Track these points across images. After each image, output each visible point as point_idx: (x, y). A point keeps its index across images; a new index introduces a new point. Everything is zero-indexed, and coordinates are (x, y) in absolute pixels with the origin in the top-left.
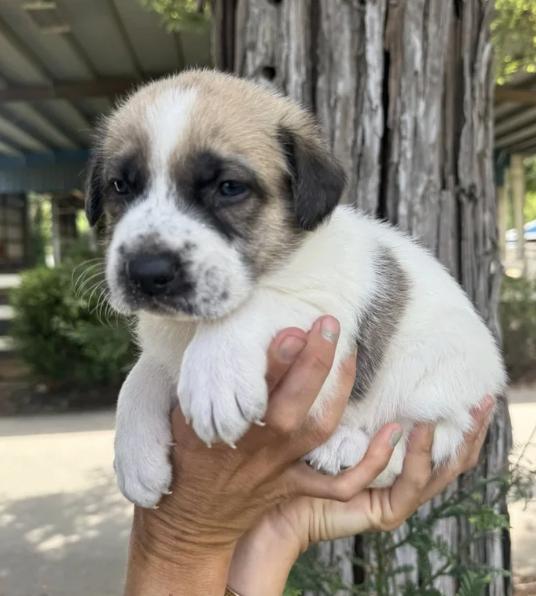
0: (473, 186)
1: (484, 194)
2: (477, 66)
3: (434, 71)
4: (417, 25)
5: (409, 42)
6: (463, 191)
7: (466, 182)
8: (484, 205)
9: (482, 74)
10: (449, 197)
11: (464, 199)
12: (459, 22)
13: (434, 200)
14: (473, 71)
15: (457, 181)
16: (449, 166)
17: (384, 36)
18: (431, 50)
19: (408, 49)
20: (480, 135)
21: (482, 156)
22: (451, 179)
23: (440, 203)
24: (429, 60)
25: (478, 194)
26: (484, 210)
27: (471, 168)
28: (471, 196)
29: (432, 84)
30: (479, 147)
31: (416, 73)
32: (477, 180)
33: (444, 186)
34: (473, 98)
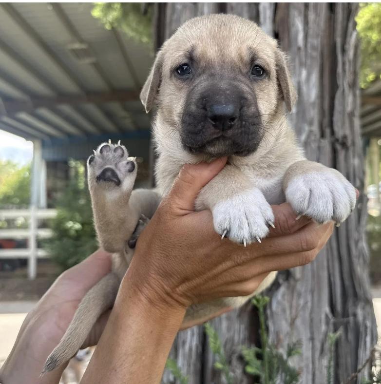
0: (345, 137)
1: (353, 144)
2: (347, 47)
3: (314, 48)
4: (300, 13)
5: (293, 25)
6: (337, 140)
7: (339, 133)
8: (354, 152)
9: (351, 53)
10: (326, 144)
11: (338, 147)
12: (332, 15)
13: (314, 146)
14: (344, 51)
15: (333, 133)
16: (326, 121)
17: (274, 21)
18: (311, 32)
19: (293, 30)
20: (350, 99)
21: (351, 115)
22: (328, 131)
23: (319, 148)
24: (310, 40)
25: (349, 142)
26: (354, 157)
27: (343, 123)
28: (344, 145)
29: (312, 58)
30: (349, 108)
31: (299, 49)
32: (348, 132)
33: (323, 135)
34: (344, 71)
